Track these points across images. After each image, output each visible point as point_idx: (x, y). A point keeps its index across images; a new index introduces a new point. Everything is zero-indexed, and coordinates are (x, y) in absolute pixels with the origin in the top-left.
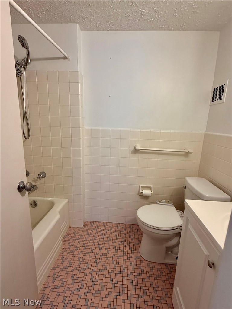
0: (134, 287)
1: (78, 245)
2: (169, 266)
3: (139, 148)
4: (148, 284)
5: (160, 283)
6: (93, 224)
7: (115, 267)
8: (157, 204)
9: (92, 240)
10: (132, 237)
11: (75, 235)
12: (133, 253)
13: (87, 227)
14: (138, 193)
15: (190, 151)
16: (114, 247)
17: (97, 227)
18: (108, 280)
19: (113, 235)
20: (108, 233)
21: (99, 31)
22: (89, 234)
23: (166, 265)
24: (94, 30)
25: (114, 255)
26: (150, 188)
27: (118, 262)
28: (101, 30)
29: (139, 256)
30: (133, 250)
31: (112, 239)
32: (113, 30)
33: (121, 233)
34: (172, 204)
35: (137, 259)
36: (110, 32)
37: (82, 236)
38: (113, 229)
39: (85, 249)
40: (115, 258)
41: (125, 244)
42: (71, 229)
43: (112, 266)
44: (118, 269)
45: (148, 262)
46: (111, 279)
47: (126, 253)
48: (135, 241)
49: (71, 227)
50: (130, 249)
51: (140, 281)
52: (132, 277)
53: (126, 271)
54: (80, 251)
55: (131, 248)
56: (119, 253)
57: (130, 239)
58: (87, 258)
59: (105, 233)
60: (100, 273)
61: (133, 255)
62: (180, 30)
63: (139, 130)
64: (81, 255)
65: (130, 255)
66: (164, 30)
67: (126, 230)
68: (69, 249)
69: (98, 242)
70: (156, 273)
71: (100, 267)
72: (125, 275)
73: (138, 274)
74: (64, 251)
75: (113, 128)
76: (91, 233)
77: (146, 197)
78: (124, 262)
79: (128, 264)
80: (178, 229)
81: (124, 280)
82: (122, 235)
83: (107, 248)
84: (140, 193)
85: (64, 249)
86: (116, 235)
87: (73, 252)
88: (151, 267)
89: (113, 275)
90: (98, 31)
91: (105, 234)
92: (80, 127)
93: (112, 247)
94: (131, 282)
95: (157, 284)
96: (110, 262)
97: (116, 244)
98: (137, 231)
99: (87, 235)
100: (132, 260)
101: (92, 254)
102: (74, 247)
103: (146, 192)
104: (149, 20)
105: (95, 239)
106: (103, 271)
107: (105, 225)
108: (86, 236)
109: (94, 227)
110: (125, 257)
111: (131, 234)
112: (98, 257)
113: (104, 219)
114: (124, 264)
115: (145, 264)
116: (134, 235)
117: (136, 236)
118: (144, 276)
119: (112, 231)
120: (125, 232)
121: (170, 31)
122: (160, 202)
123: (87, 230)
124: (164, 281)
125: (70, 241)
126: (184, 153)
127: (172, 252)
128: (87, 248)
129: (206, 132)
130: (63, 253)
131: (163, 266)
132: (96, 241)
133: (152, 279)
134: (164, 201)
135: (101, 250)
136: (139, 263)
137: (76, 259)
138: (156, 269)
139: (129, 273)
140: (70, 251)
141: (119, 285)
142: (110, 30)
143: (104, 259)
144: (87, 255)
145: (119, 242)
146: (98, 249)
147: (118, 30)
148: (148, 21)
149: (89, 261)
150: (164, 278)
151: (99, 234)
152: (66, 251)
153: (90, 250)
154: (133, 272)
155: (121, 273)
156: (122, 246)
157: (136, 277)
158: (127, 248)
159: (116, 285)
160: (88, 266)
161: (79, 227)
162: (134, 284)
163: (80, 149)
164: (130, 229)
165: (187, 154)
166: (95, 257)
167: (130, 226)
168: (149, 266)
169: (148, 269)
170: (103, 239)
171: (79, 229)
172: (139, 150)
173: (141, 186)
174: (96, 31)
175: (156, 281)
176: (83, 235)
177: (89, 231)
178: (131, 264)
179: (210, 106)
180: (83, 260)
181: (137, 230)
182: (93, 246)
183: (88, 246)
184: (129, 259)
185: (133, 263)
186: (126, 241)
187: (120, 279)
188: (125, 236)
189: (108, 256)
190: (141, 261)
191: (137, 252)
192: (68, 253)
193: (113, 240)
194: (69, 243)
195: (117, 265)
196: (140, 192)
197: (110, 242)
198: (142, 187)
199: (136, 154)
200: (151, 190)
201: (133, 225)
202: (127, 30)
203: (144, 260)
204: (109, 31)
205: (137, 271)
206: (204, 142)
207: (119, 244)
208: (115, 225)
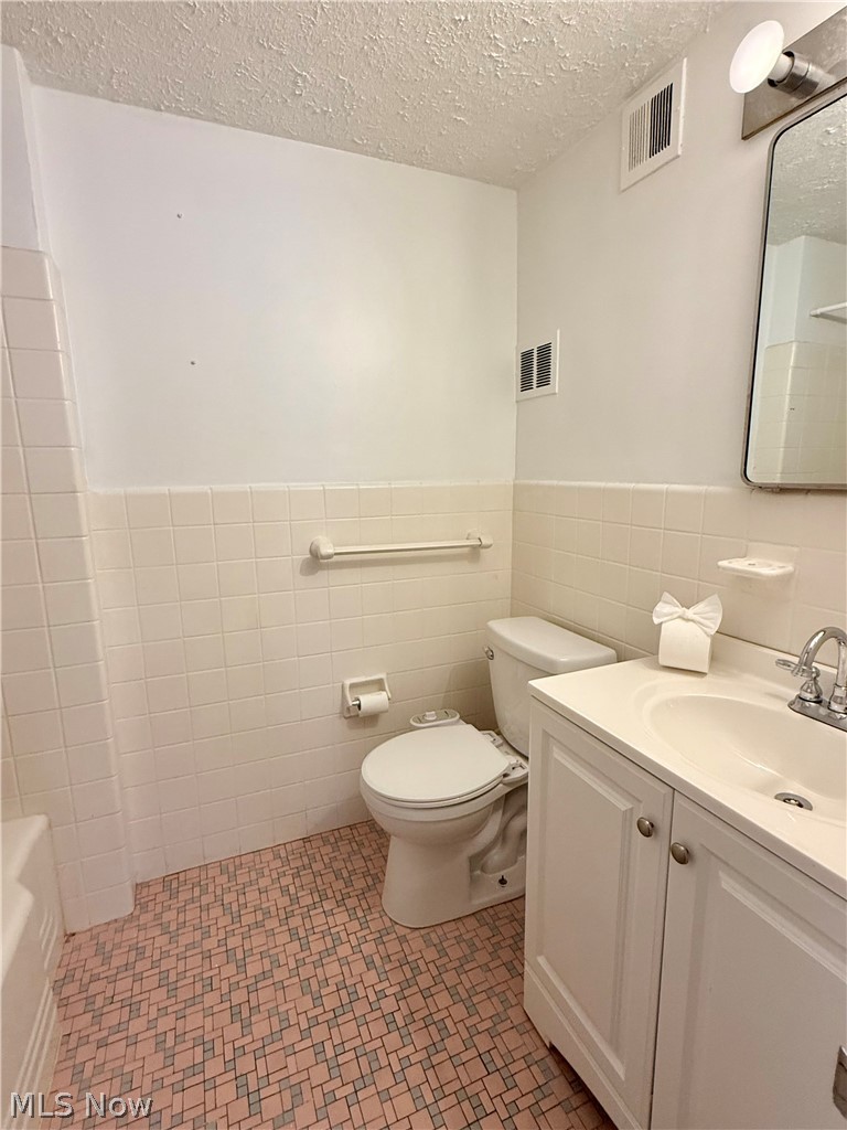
0: (404, 1032)
1: (137, 990)
2: (484, 914)
3: (331, 551)
4: (443, 999)
5: (477, 976)
6: (175, 885)
7: (318, 999)
8: (413, 729)
9: (193, 945)
10: (345, 874)
11: (107, 959)
12: (364, 925)
13: (151, 905)
14: (341, 713)
15: (484, 542)
16: (293, 933)
17: (197, 890)
18: (307, 1058)
19: (275, 894)
20: (252, 896)
21: (118, 101)
22: (173, 927)
23: (478, 916)
24: (94, 93)
25: (300, 963)
26: (379, 685)
27: (321, 978)
28: (128, 102)
29: (388, 924)
30: (360, 914)
31: (273, 909)
32: (180, 112)
33: (301, 874)
34: (458, 716)
35: (385, 939)
36: (166, 115)
37: (140, 952)
38: (266, 872)
39: (172, 991)
40: (305, 972)
41: (327, 906)
42: (75, 941)
43: (307, 1002)
44: (330, 1002)
45: (423, 932)
46: (318, 1048)
47: (343, 934)
48: (359, 884)
49: (74, 935)
50: (352, 916)
51: (417, 1002)
52: (388, 1005)
53: (361, 993)
54: (154, 1009)
55: (351, 912)
56: (317, 947)
57: (340, 885)
58: (194, 1020)
59: (241, 897)
60: (267, 1049)
61: (367, 931)
62: (413, 165)
63: (316, 486)
64: (165, 1024)
65: (359, 935)
66: (366, 153)
67: (318, 857)
68: (96, 1028)
69: (222, 942)
70: (455, 953)
71: (261, 1029)
72: (361, 1008)
73: (405, 985)
74: (72, 1044)
75: (218, 487)
76: (181, 920)
77: (372, 718)
78: (345, 968)
79: (359, 967)
80: (501, 785)
81: (363, 1029)
82: (307, 878)
83: (265, 948)
84: (348, 709)
85: (74, 1037)
86: (284, 891)
87: (123, 1027)
88: (436, 941)
89: (320, 1033)
90: (113, 100)
91: (242, 901)
92: (78, 489)
93: (286, 937)
94: (389, 1020)
95: (468, 986)
96: (294, 992)
97: (295, 922)
98: (355, 847)
99: (167, 936)
100: (368, 948)
101: (211, 999)
102: (119, 1005)
103: (371, 701)
104: (318, 111)
105: (207, 935)
106: (276, 1037)
107: (231, 869)
108: (162, 941)
109: (183, 896)
110: (344, 950)
111: (336, 865)
112: (239, 997)
113: (219, 850)
114: (347, 975)
115: (416, 943)
116: (348, 864)
117: (359, 863)
118: (424, 981)
119: (263, 883)
120: (317, 867)
121: (382, 162)
122: (421, 722)
123: (158, 917)
124: (486, 968)
125: (90, 993)
126: (466, 550)
127: (483, 870)
128: (179, 984)
129: (516, 478)
130: (71, 1053)
131: (472, 923)
132: (210, 944)
133: (450, 978)
134: (432, 716)
135: (242, 966)
136: (393, 947)
137: (145, 1048)
138: (454, 941)
139: (372, 998)
140: (105, 1033)
141: (351, 1055)
142: (168, 109)
143: (265, 995)
144: (188, 1011)
145: (306, 909)
146: (230, 970)
147: (199, 117)
148: (315, 112)
149: (208, 1028)
150: (482, 957)
151: (216, 912)
152: (84, 1040)
153: (198, 986)
154: (386, 984)
155: (347, 1008)
156: (320, 920)
157: (400, 997)
158: (342, 917)
159: (341, 1059)
160: (209, 1050)
161: (116, 920)
162: (401, 1023)
163: (88, 585)
164: (328, 849)
165: (475, 552)
166: (227, 1005)
167: (325, 841)
168: (428, 943)
169: (431, 954)
170: (239, 925)
171: (119, 925)
172: (329, 557)
173: (348, 682)
174: (104, 98)
175: (463, 977)
176: (146, 942)
177: (169, 916)
178: (370, 965)
179: (517, 402)
180: (179, 1037)
181: (354, 844)
182: (207, 966)
183: (181, 976)
184: (357, 949)
185: (376, 958)
186: (330, 895)
187: (350, 1030)
188: (318, 879)
189: (280, 974)
190: (402, 939)
191: (377, 915)
192: (102, 1044)
193: (282, 912)
194: (90, 1000)
195: (323, 992)
196: (351, 703)
197: (272, 924)
198: (353, 686)
199: (320, 573)
200: (384, 690)
201: (336, 832)
202: (237, 126)
203: (409, 931)
204: (161, 110)
205: (396, 977)
206: (514, 510)
207: (307, 916)
208: (270, 856)
